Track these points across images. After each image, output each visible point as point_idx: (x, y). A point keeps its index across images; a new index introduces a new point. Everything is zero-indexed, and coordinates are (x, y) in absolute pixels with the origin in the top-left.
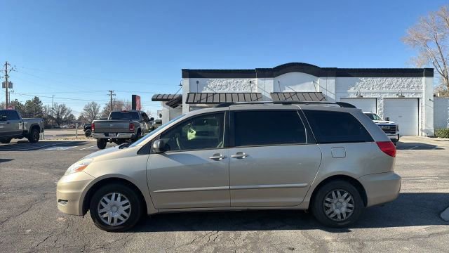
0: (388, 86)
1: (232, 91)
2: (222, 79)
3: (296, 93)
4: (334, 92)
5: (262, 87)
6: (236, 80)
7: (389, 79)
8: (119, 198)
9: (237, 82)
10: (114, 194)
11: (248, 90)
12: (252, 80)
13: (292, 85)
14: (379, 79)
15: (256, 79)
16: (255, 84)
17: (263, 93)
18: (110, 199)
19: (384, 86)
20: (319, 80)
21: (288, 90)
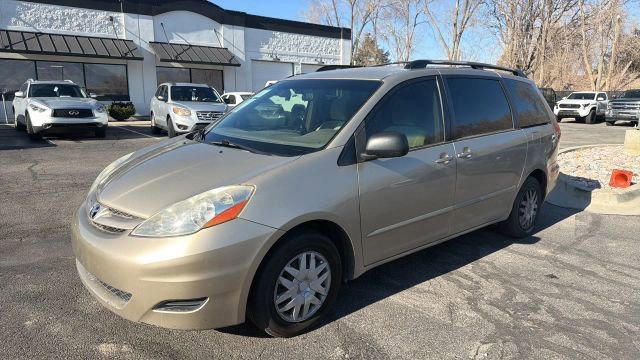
0: (306, 48)
1: (76, 32)
2: (52, 7)
3: (191, 46)
4: (243, 49)
5: (134, 30)
6: (82, 12)
7: (307, 38)
8: (313, 262)
9: (85, 16)
10: (304, 255)
11: (107, 33)
12: (115, 15)
13: (183, 32)
14: (296, 36)
15: (122, 15)
16: (120, 24)
17: (137, 42)
18: (298, 268)
19: (302, 46)
20: (223, 29)
21: (177, 40)
